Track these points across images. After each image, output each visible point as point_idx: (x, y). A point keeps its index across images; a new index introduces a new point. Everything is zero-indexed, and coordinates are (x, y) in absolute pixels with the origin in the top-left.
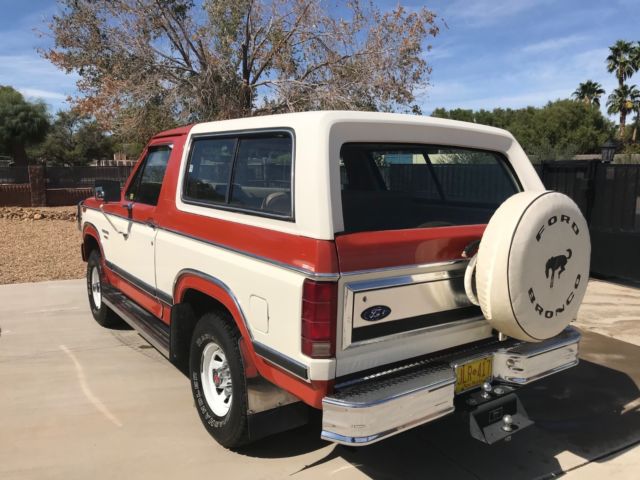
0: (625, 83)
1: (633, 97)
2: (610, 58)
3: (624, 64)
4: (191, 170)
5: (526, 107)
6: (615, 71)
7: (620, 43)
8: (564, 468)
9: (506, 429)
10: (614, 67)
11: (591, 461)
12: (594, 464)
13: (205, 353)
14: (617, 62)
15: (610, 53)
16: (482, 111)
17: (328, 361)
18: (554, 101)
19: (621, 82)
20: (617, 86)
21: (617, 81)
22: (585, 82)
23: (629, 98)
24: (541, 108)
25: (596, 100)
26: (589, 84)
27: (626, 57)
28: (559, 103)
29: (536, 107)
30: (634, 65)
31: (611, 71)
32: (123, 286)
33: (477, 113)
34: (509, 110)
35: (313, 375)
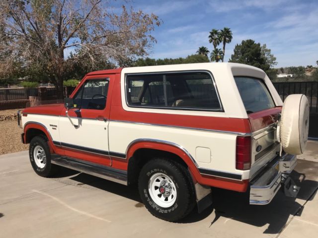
0: (216, 48)
1: (220, 54)
2: (210, 36)
3: (216, 39)
4: (130, 91)
5: (178, 58)
6: (212, 42)
7: (213, 30)
8: (302, 205)
9: (294, 191)
10: (212, 41)
11: (307, 201)
12: (309, 202)
13: (151, 179)
14: (213, 38)
15: (210, 34)
16: (160, 59)
17: (249, 171)
18: (190, 55)
19: (215, 47)
20: (214, 49)
21: (213, 46)
22: (201, 47)
23: (218, 54)
24: (185, 58)
25: (206, 55)
26: (203, 48)
27: (216, 36)
28: (192, 56)
29: (183, 58)
30: (219, 39)
31: (211, 42)
32: (68, 153)
33: (157, 61)
34: (171, 59)
35: (243, 178)
